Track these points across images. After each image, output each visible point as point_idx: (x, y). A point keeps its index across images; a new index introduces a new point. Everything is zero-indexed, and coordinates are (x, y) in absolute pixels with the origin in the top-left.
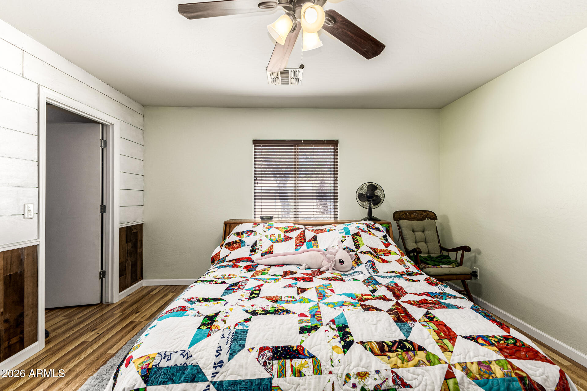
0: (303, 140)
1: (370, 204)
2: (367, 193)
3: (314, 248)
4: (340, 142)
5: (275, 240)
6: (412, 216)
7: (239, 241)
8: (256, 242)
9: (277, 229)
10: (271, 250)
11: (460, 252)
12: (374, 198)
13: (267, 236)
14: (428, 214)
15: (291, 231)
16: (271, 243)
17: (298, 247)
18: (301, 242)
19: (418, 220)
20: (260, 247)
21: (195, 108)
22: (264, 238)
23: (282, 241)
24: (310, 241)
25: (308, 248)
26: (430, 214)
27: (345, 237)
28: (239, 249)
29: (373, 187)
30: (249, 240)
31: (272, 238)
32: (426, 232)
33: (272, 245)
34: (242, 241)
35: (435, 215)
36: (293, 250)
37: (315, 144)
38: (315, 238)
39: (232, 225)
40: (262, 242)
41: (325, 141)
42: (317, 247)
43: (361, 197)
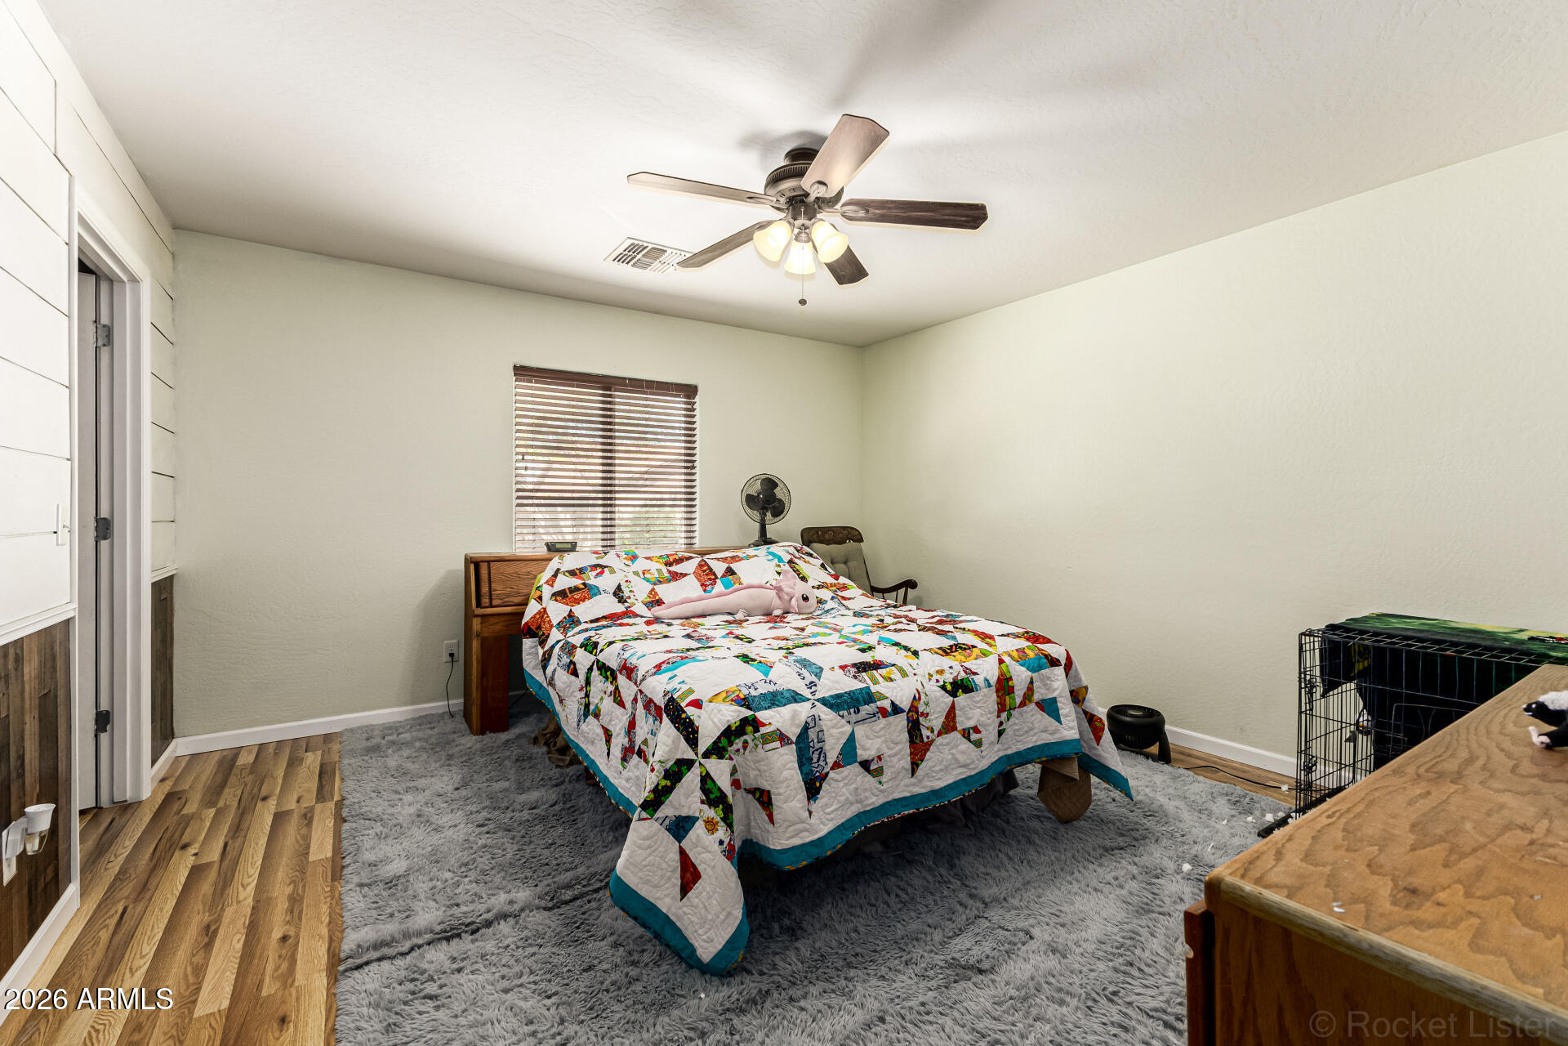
0: (629, 379)
1: (763, 516)
2: (759, 494)
3: (737, 586)
4: (700, 389)
5: (654, 580)
6: (827, 536)
7: (582, 586)
8: (619, 585)
9: (649, 561)
10: (654, 597)
11: (902, 591)
12: (776, 504)
13: (636, 573)
14: (849, 533)
15: (680, 560)
16: (651, 587)
17: (709, 588)
18: (710, 579)
19: (836, 543)
20: (631, 595)
21: (353, 262)
22: (631, 577)
23: (668, 581)
24: (723, 576)
25: (726, 587)
26: (852, 531)
27: (779, 566)
28: (587, 602)
29: (770, 484)
30: (607, 582)
31: (647, 576)
32: (850, 564)
33: (653, 590)
34: (590, 585)
35: (860, 533)
36: (699, 591)
37: (652, 388)
38: (730, 572)
39: (492, 564)
40: (632, 584)
41: (672, 384)
42: (740, 583)
43: (751, 500)
